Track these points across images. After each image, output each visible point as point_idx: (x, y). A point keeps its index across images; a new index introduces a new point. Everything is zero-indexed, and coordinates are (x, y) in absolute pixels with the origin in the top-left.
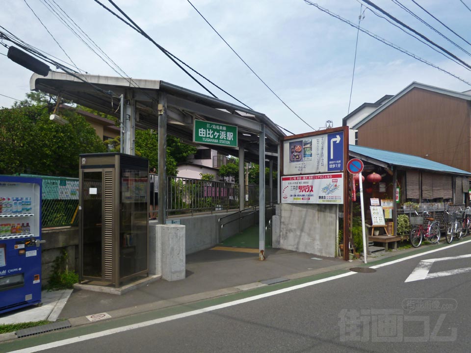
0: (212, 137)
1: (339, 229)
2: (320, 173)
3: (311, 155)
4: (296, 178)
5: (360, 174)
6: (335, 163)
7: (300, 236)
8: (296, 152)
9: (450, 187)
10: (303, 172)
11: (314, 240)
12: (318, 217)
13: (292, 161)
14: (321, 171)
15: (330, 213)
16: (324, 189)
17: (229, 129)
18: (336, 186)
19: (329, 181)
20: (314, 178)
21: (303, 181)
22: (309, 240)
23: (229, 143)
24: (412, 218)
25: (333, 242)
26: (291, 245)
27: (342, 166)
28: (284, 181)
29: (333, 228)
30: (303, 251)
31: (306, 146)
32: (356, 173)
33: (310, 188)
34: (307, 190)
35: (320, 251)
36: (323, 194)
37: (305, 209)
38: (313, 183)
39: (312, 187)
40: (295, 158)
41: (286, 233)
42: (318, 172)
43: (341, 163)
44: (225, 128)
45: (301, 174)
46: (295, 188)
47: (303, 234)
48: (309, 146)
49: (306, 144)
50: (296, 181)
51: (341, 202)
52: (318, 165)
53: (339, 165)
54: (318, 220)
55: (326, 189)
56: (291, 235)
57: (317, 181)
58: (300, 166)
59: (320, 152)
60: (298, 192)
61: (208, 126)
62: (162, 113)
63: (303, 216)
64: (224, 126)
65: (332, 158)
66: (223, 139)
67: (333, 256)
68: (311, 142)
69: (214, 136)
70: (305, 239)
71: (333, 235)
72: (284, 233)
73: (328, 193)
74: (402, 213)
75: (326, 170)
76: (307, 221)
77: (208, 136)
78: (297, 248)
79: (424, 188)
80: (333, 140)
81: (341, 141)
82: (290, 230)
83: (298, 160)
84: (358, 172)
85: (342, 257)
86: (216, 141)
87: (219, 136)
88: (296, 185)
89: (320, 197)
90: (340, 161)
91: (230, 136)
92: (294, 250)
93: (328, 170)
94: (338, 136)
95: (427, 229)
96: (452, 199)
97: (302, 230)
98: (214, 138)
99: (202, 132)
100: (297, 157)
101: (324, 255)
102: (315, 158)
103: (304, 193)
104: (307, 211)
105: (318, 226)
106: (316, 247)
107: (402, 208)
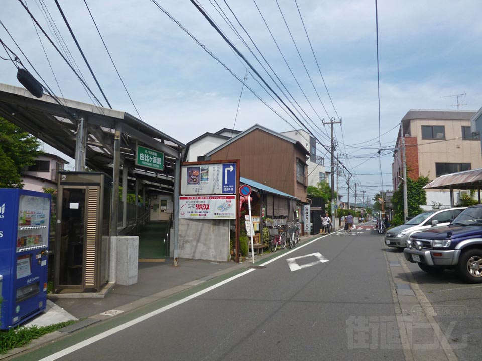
0: (148, 161)
1: (231, 238)
2: (215, 194)
3: (208, 180)
4: (194, 197)
5: (249, 196)
6: (229, 187)
7: (197, 246)
8: (194, 176)
9: (287, 207)
10: (199, 193)
11: (209, 248)
12: (213, 230)
13: (189, 183)
14: (217, 193)
15: (224, 226)
16: (219, 207)
17: (159, 156)
18: (230, 205)
19: (223, 201)
20: (211, 198)
21: (200, 200)
22: (205, 249)
23: (158, 167)
24: (270, 230)
25: (226, 249)
26: (188, 254)
27: (234, 190)
28: (181, 200)
29: (226, 238)
30: (199, 258)
31: (203, 172)
32: (246, 195)
33: (207, 206)
34: (203, 208)
35: (215, 257)
36: (219, 211)
37: (201, 224)
38: (209, 201)
39: (208, 205)
40: (192, 180)
41: (183, 244)
42: (214, 193)
43: (234, 188)
44: (156, 155)
45: (198, 194)
46: (192, 206)
47: (199, 244)
48: (206, 172)
49: (203, 170)
50: (194, 200)
51: (234, 217)
52: (214, 188)
53: (232, 189)
54: (213, 232)
55: (221, 207)
56: (188, 246)
57: (213, 200)
58: (198, 187)
59: (215, 178)
60: (195, 209)
61: (146, 151)
62: (119, 139)
63: (200, 229)
64: (156, 152)
65: (226, 182)
66: (155, 164)
67: (226, 260)
68: (208, 169)
69: (150, 161)
70: (201, 247)
71: (226, 243)
72: (181, 244)
73: (223, 211)
74: (264, 226)
75: (221, 192)
76: (203, 233)
77: (145, 160)
78: (193, 256)
79: (275, 207)
80: (227, 169)
81: (234, 170)
82: (187, 241)
83: (196, 183)
84: (248, 195)
85: (233, 261)
86: (150, 165)
87: (152, 160)
88: (193, 203)
89: (216, 214)
90: (233, 186)
91: (159, 161)
92: (191, 258)
93: (223, 192)
94: (231, 167)
95: (279, 238)
96: (288, 216)
97: (198, 241)
98: (149, 162)
99: (142, 157)
100: (195, 180)
101: (218, 260)
102: (211, 182)
103: (201, 210)
104: (203, 225)
105: (213, 236)
106: (211, 254)
107: (264, 223)
